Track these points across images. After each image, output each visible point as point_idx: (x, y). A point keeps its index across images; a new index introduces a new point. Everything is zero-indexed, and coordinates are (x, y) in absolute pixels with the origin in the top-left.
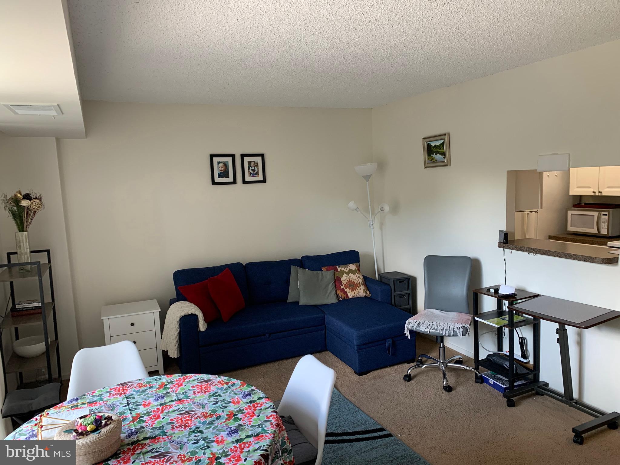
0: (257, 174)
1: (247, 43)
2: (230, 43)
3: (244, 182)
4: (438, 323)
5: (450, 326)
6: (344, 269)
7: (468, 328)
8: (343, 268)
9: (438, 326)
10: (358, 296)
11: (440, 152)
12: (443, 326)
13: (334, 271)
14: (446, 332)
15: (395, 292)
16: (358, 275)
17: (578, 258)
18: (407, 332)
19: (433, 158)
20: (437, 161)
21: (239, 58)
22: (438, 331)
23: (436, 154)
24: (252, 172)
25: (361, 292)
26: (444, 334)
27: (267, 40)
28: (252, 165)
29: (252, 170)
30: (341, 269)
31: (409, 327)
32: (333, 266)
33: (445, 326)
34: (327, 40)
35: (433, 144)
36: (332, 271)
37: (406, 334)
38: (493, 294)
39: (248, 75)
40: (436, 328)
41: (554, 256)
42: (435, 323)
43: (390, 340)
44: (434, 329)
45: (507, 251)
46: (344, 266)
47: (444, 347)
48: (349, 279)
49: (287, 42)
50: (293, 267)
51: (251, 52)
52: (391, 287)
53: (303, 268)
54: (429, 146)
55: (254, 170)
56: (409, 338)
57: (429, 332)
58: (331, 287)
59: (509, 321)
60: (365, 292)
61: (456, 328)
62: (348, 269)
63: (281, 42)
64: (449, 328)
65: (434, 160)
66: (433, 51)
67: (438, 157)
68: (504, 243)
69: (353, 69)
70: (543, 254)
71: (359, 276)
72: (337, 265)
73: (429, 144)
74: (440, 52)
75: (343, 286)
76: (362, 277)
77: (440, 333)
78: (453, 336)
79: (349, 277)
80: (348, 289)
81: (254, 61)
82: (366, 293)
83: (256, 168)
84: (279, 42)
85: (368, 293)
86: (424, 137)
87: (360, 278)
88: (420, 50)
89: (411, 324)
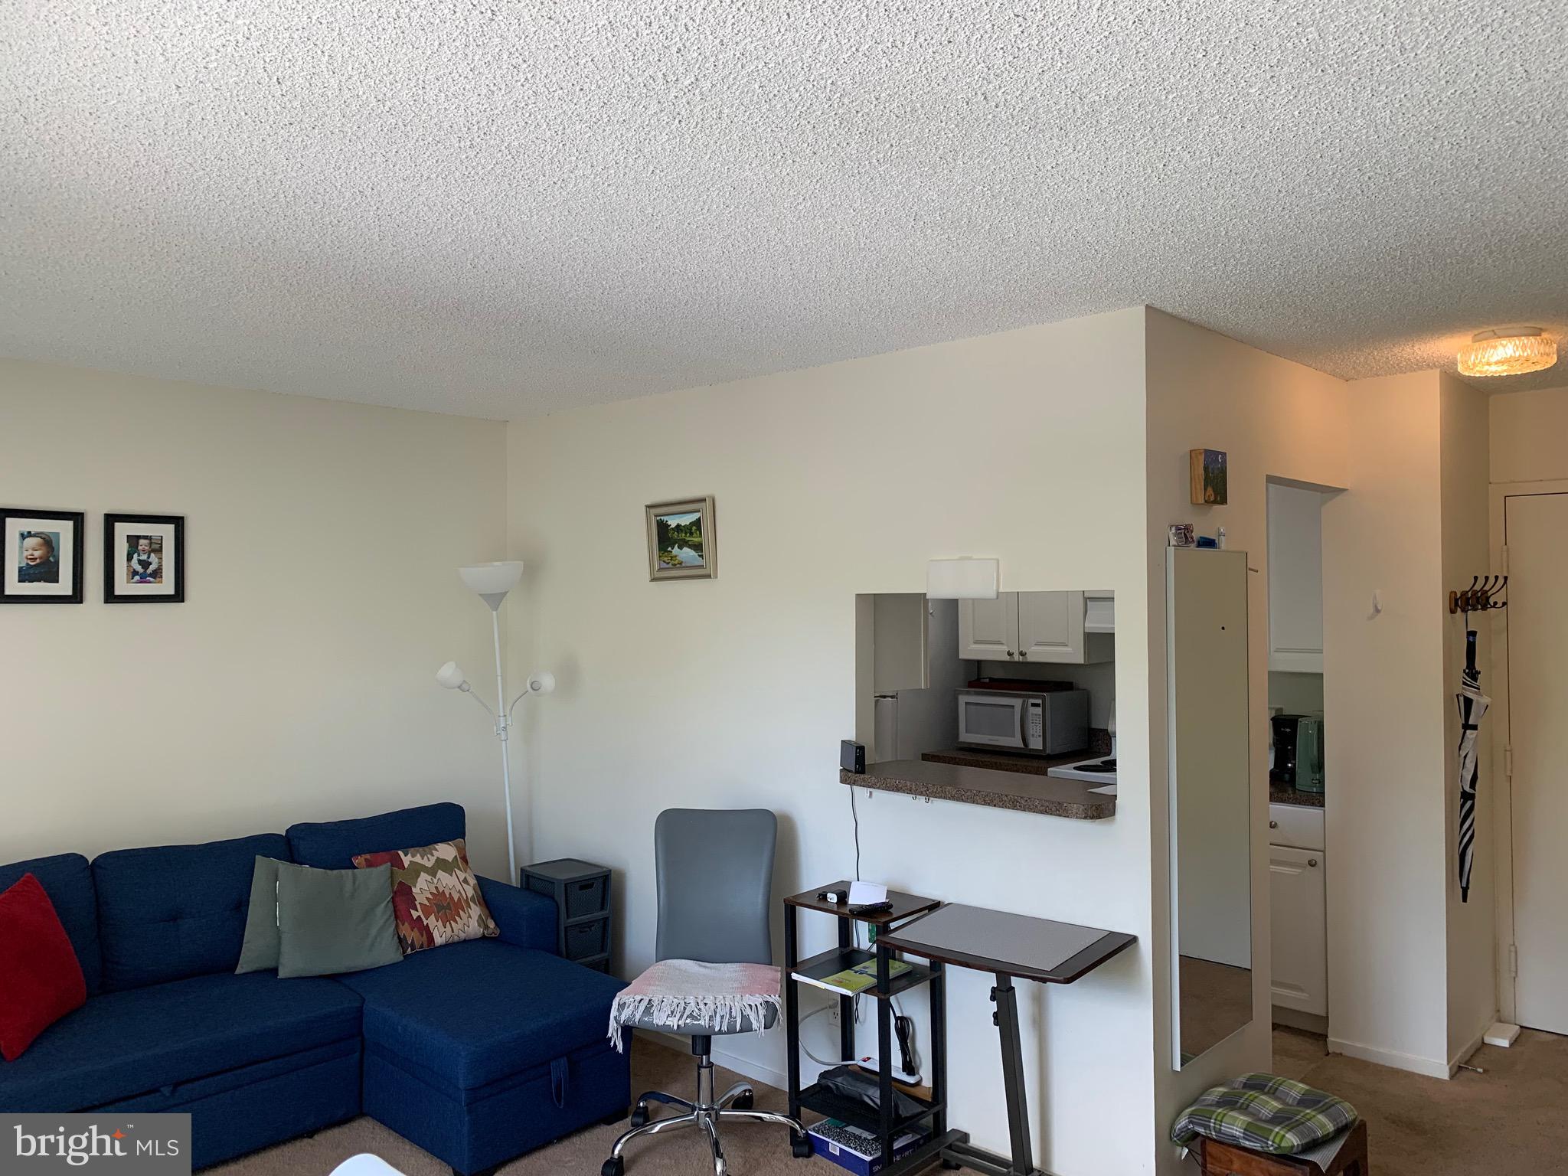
0: (157, 574)
1: (191, 170)
2: (133, 161)
3: (111, 597)
4: (701, 997)
5: (732, 1005)
6: (423, 859)
7: (777, 1006)
8: (418, 855)
9: (702, 1006)
10: (463, 936)
11: (690, 543)
12: (713, 1007)
13: (392, 866)
14: (721, 1022)
15: (568, 917)
16: (462, 876)
17: (1032, 807)
18: (615, 1034)
19: (672, 557)
20: (683, 565)
21: (151, 218)
22: (702, 1022)
23: (680, 548)
24: (139, 568)
25: (472, 923)
26: (717, 1029)
27: (260, 173)
28: (140, 548)
29: (140, 562)
30: (413, 859)
31: (623, 1018)
32: (387, 850)
33: (718, 1004)
34: (440, 205)
35: (673, 522)
36: (385, 868)
37: (613, 1039)
38: (836, 906)
39: (165, 277)
40: (694, 1014)
41: (977, 804)
42: (691, 1000)
43: (563, 1061)
44: (691, 1016)
45: (861, 792)
46: (421, 849)
47: (710, 1065)
48: (436, 888)
49: (322, 191)
50: (259, 860)
51: (197, 202)
52: (557, 905)
53: (293, 861)
54: (662, 527)
55: (145, 564)
56: (621, 1051)
57: (678, 1026)
58: (383, 912)
59: (878, 977)
60: (482, 925)
61: (748, 1007)
62: (433, 859)
63: (303, 188)
64: (731, 1008)
65: (676, 562)
66: (706, 284)
67: (686, 554)
68: (857, 772)
69: (487, 303)
70: (950, 799)
71: (465, 878)
72: (399, 849)
73: (662, 521)
74: (721, 289)
75: (417, 911)
76: (473, 881)
77: (707, 1027)
78: (741, 1031)
79: (435, 881)
80: (432, 917)
81: (199, 236)
82: (486, 927)
83: (153, 558)
84: (294, 186)
85: (492, 924)
86: (648, 503)
87: (468, 884)
88: (676, 276)
89: (628, 1007)
